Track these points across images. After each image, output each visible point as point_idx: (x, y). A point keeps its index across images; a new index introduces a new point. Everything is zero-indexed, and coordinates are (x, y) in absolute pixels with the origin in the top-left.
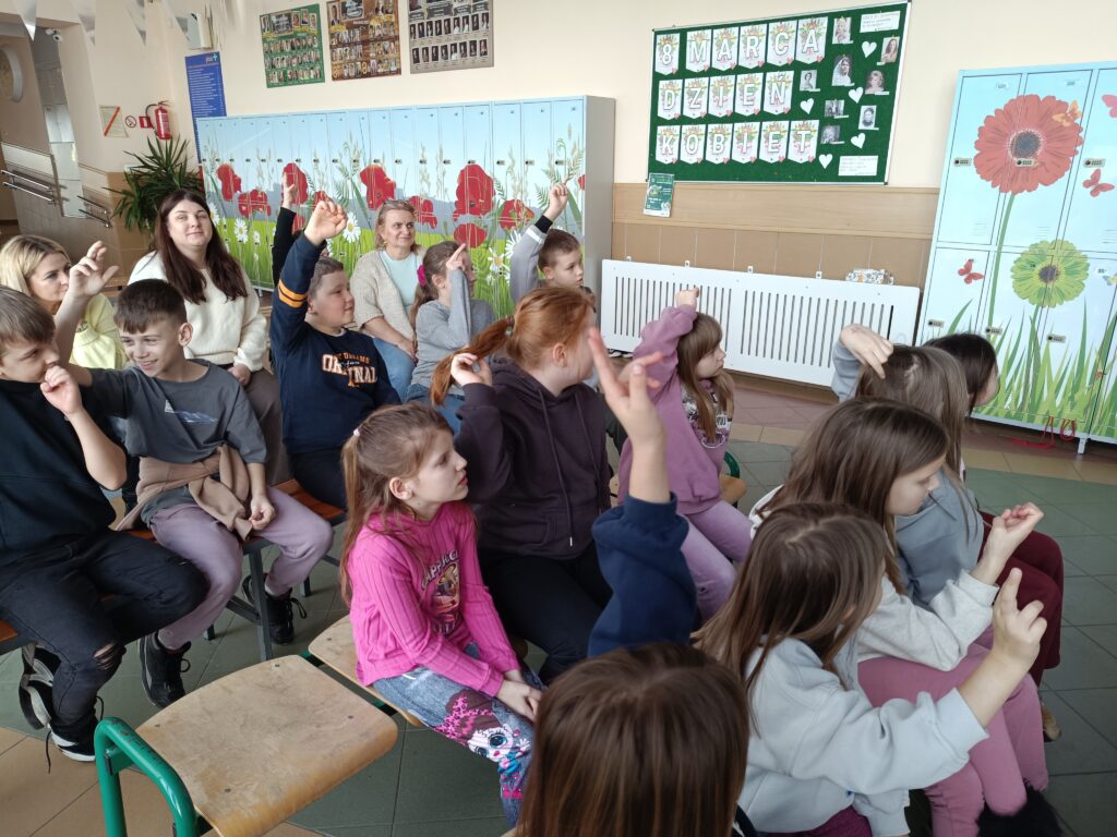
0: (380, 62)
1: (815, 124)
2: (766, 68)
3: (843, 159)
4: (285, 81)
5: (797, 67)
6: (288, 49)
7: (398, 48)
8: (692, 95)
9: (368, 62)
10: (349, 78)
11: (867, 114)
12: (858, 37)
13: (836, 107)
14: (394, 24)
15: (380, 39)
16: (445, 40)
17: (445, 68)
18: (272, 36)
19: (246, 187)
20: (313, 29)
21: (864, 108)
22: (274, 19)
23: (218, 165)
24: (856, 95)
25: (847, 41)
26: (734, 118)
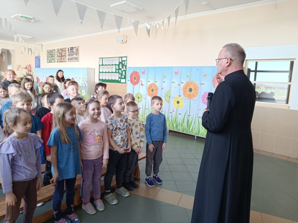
0: (63, 60)
1: (118, 74)
2: (112, 65)
3: (121, 79)
4: (50, 62)
5: (116, 65)
6: (50, 56)
7: (66, 58)
8: (104, 68)
9: (62, 60)
10: (59, 62)
11: (124, 72)
12: (122, 61)
13: (120, 71)
14: (65, 54)
15: (63, 56)
16: (72, 57)
17: (72, 61)
18: (48, 54)
19: (40, 81)
20: (54, 53)
21: (123, 72)
22: (49, 51)
23: (36, 77)
24: (122, 70)
25: (121, 61)
26: (109, 72)
